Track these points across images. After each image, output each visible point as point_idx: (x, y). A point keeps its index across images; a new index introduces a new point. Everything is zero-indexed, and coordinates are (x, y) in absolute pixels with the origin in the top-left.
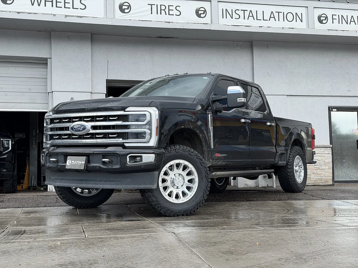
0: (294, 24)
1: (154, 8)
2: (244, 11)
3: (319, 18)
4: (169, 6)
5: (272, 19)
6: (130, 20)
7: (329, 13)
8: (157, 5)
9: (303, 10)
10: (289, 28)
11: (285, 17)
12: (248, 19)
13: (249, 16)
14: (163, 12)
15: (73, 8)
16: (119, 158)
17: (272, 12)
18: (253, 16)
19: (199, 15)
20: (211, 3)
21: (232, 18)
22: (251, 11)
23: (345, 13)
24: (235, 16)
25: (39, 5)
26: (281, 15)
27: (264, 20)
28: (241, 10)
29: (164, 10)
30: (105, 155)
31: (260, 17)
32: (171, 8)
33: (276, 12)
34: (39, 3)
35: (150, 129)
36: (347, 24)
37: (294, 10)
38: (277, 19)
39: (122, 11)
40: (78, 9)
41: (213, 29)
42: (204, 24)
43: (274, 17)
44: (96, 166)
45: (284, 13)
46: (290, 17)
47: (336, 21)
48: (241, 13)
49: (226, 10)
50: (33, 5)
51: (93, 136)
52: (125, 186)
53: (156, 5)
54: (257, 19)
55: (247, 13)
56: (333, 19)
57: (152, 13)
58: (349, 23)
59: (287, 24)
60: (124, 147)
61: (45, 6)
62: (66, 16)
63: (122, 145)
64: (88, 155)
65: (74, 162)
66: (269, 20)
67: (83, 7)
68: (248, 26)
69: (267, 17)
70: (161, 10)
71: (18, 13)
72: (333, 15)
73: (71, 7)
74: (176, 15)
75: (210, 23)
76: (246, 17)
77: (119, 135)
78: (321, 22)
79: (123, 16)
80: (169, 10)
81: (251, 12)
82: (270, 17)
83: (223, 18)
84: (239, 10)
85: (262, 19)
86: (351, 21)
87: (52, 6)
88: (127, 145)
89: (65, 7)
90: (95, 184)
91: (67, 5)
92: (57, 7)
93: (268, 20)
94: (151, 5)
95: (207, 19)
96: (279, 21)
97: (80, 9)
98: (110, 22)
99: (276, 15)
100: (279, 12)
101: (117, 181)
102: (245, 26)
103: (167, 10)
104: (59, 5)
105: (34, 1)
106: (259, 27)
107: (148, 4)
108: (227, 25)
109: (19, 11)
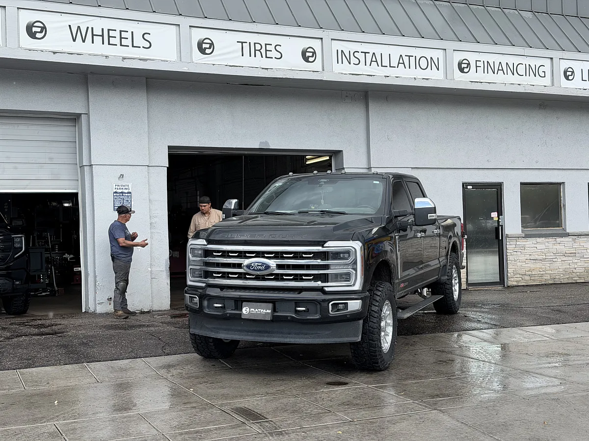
0: (428, 73)
1: (246, 46)
2: (365, 53)
3: (460, 64)
4: (266, 44)
5: (401, 66)
6: (214, 65)
7: (472, 58)
8: (250, 43)
9: (439, 54)
10: (423, 79)
11: (418, 64)
12: (370, 65)
13: (372, 61)
14: (258, 53)
15: (133, 46)
16: (319, 306)
17: (401, 55)
18: (376, 61)
19: (306, 59)
20: (322, 41)
21: (350, 63)
22: (374, 53)
23: (491, 58)
24: (354, 60)
25: (84, 41)
26: (413, 59)
27: (390, 67)
28: (362, 52)
29: (259, 50)
30: (298, 303)
31: (386, 62)
32: (268, 48)
33: (406, 56)
34: (84, 38)
35: (356, 270)
36: (494, 73)
37: (429, 54)
38: (407, 66)
39: (202, 51)
40: (140, 47)
41: (325, 79)
42: (313, 71)
43: (404, 63)
44: (287, 316)
45: (415, 56)
46: (423, 63)
47: (480, 70)
48: (361, 56)
49: (342, 51)
50: (74, 40)
51: (279, 277)
52: (324, 339)
53: (248, 43)
54: (382, 66)
55: (369, 56)
56: (477, 67)
57: (243, 55)
58: (496, 72)
59: (419, 74)
60: (325, 293)
61: (93, 43)
62: (124, 58)
63: (321, 290)
64: (273, 302)
65: (253, 310)
66: (398, 67)
67: (148, 45)
68: (371, 76)
69: (394, 63)
70: (255, 50)
71: (55, 53)
72: (476, 61)
73: (130, 45)
74: (275, 58)
75: (321, 70)
76: (368, 62)
77: (316, 278)
78: (462, 70)
79: (203, 59)
80: (266, 51)
81: (374, 56)
82: (399, 63)
83: (338, 63)
84: (358, 52)
85: (388, 66)
86: (498, 70)
87: (103, 43)
88: (327, 289)
89: (121, 45)
90: (282, 337)
91: (124, 42)
92: (109, 44)
93: (396, 67)
94: (242, 43)
95: (317, 65)
96: (410, 68)
97: (143, 47)
98: (186, 68)
99: (406, 59)
100: (409, 56)
101: (313, 334)
102: (367, 75)
103: (263, 51)
104: (112, 41)
105: (77, 34)
106: (385, 76)
107: (238, 42)
108: (344, 73)
109: (56, 50)
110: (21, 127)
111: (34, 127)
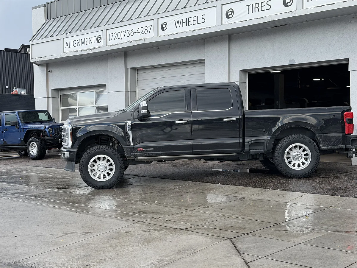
1: (250, 7)
4: (261, 3)
6: (232, 23)
8: (252, 5)
14: (257, 9)
15: (197, 24)
19: (286, 5)
25: (179, 27)
29: (257, 8)
32: (263, 4)
39: (228, 17)
40: (200, 23)
41: (297, 15)
42: (289, 12)
50: (176, 27)
57: (248, 13)
61: (183, 26)
62: (193, 31)
67: (204, 21)
68: (332, 4)
70: (255, 8)
74: (267, 10)
79: (228, 21)
80: (261, 6)
83: (308, 1)
87: (186, 25)
89: (193, 24)
91: (195, 22)
92: (188, 25)
94: (248, 6)
97: (202, 23)
98: (219, 29)
102: (329, 5)
103: (260, 8)
104: (190, 23)
105: (178, 24)
106: (343, 2)
107: (246, 6)
108: (311, 7)
109: (168, 34)
110: (193, 68)
111: (197, 68)
